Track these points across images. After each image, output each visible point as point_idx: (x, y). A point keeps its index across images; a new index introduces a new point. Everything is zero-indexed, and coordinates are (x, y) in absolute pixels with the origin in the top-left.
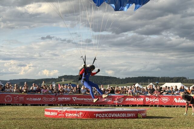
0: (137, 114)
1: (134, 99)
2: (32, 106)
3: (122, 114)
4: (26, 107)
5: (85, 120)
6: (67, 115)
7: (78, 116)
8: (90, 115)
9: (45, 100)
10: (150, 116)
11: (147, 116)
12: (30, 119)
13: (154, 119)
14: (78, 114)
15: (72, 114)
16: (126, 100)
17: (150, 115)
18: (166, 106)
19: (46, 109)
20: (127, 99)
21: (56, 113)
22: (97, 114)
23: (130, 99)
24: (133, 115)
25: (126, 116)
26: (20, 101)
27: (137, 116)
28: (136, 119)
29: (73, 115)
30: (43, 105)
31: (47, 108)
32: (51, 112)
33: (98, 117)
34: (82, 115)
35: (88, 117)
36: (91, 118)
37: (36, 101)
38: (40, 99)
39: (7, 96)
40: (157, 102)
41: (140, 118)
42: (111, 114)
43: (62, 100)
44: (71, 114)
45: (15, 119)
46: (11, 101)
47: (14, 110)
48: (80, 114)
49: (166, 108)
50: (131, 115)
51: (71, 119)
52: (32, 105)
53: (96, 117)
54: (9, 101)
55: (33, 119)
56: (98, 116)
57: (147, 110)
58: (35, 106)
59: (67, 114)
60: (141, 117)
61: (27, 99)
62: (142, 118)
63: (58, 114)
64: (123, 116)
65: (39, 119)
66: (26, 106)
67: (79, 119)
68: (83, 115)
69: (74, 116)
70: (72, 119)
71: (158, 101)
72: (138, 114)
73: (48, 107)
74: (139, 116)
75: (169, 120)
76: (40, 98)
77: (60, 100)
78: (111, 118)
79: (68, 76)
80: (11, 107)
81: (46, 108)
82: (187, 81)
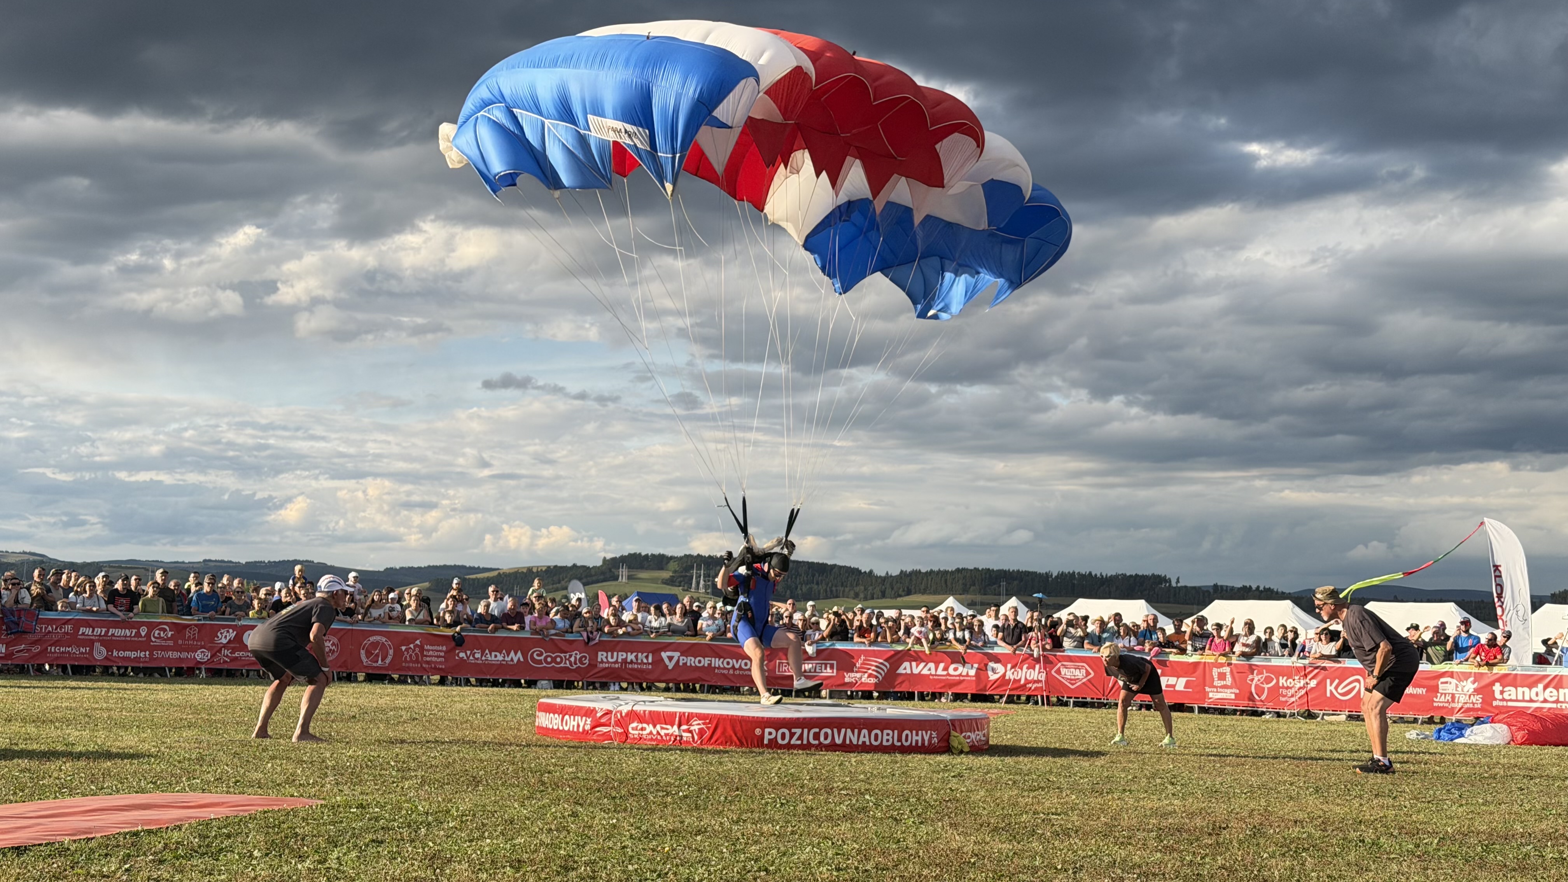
0: (949, 734)
1: (936, 669)
2: (481, 686)
3: (879, 732)
4: (456, 690)
5: (717, 756)
6: (635, 729)
7: (685, 734)
8: (740, 734)
9: (540, 662)
10: (1006, 746)
11: (991, 743)
12: (468, 742)
13: (1021, 758)
14: (684, 727)
15: (658, 727)
16: (901, 671)
17: (1007, 740)
18: (1076, 704)
19: (542, 700)
20: (906, 668)
21: (589, 721)
22: (767, 730)
23: (917, 666)
24: (931, 738)
25: (900, 740)
26: (428, 663)
27: (948, 741)
28: (944, 758)
29: (663, 732)
30: (531, 684)
31: (548, 697)
32: (567, 717)
33: (773, 744)
34: (701, 732)
35: (728, 741)
36: (741, 745)
37: (501, 666)
38: (516, 657)
39: (372, 639)
40: (1038, 681)
41: (961, 752)
42: (829, 731)
43: (616, 662)
44: (655, 727)
45: (403, 742)
46: (388, 661)
47: (400, 702)
48: (695, 728)
49: (1077, 709)
50: (919, 738)
51: (653, 750)
52: (481, 683)
53: (766, 742)
54: (380, 662)
55: (485, 743)
56: (772, 737)
57: (991, 718)
58: (495, 689)
59: (634, 725)
60: (966, 749)
61: (462, 655)
62: (967, 753)
63: (593, 728)
64: (885, 743)
65: (511, 744)
66: (455, 688)
67: (686, 750)
68: (708, 734)
69: (666, 735)
70: (659, 750)
71: (1043, 677)
72: (953, 733)
73: (550, 692)
74: (955, 743)
75: (1087, 764)
76: (519, 654)
77: (608, 662)
78: (833, 747)
79: (647, 555)
80: (389, 689)
81: (544, 697)
82: (1175, 595)
